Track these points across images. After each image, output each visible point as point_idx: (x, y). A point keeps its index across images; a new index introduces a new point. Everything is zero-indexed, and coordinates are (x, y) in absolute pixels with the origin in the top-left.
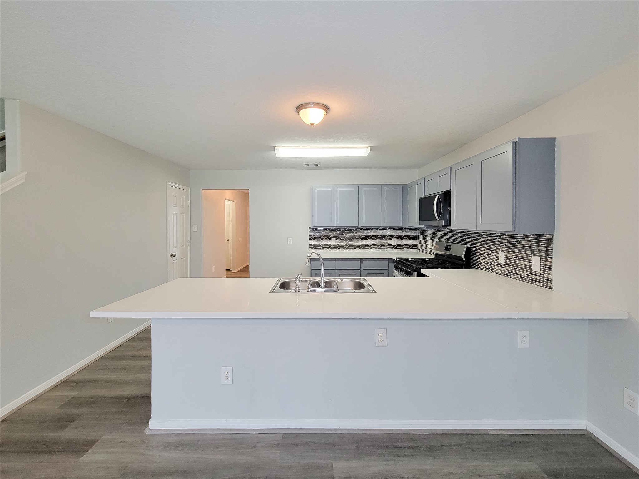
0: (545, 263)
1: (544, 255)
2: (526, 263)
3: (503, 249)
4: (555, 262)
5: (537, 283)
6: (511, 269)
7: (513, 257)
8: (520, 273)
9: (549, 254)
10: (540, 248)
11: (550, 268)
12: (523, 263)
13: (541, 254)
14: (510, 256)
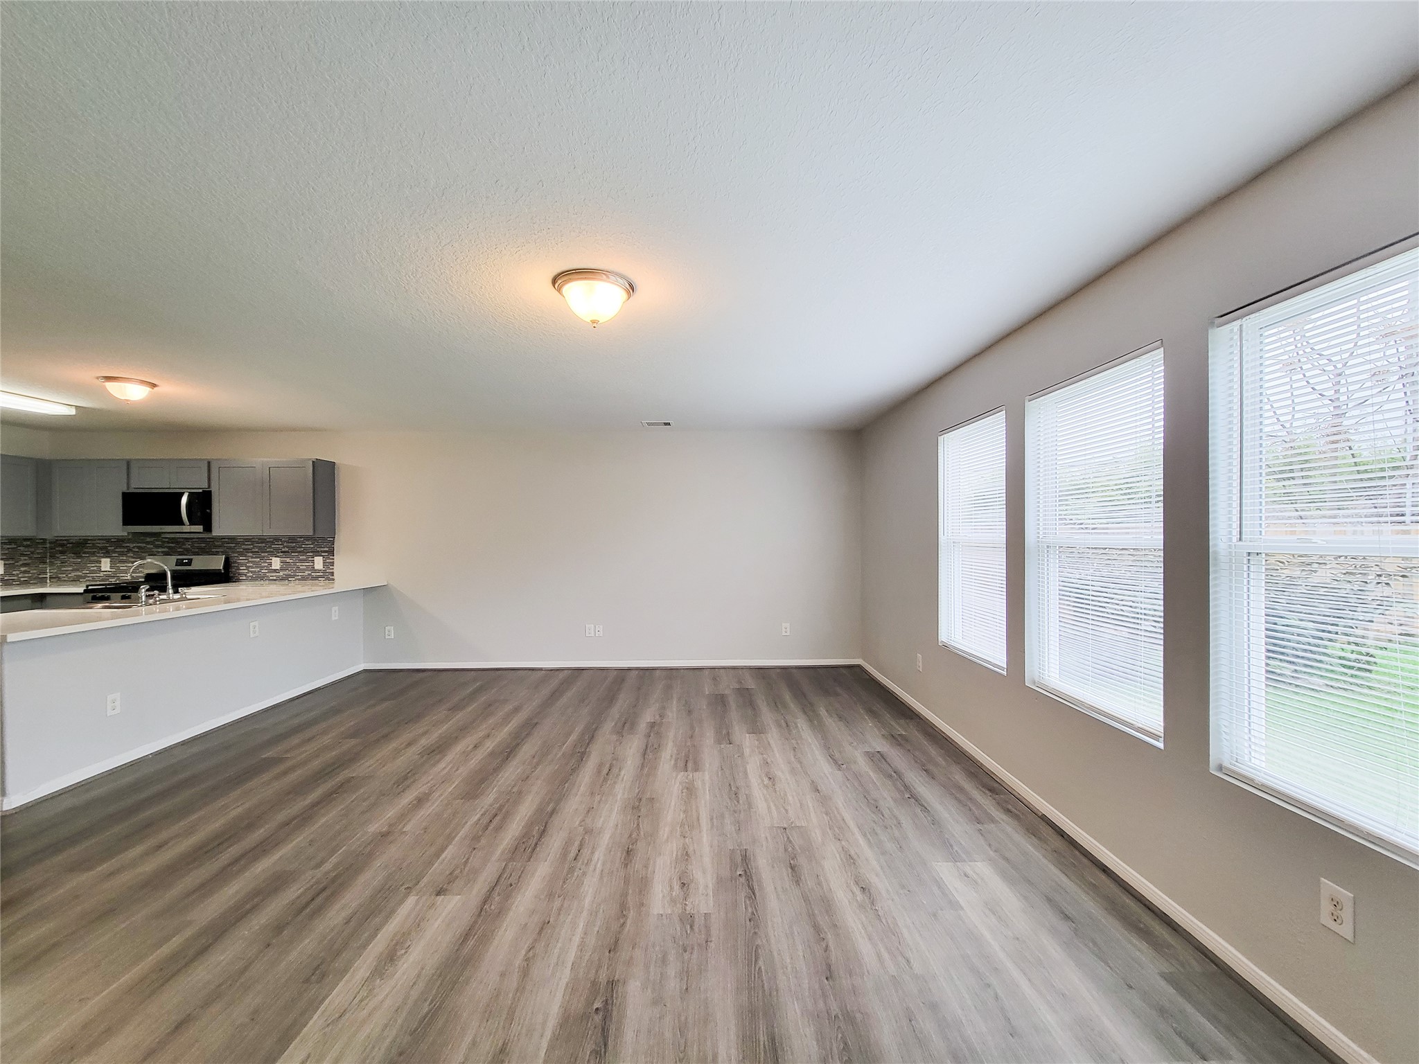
0: (328, 561)
1: (327, 554)
2: (307, 564)
3: (278, 555)
4: (337, 559)
5: (320, 579)
6: (290, 573)
7: (292, 561)
8: (300, 574)
9: (331, 552)
10: (322, 549)
11: (332, 564)
12: (304, 564)
13: (323, 554)
14: (288, 560)
